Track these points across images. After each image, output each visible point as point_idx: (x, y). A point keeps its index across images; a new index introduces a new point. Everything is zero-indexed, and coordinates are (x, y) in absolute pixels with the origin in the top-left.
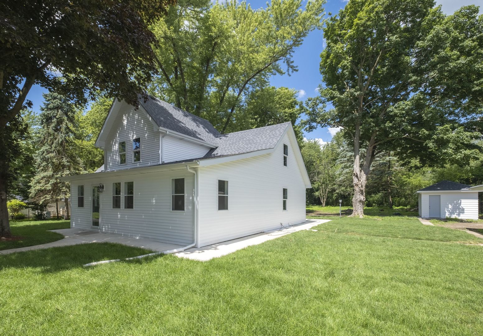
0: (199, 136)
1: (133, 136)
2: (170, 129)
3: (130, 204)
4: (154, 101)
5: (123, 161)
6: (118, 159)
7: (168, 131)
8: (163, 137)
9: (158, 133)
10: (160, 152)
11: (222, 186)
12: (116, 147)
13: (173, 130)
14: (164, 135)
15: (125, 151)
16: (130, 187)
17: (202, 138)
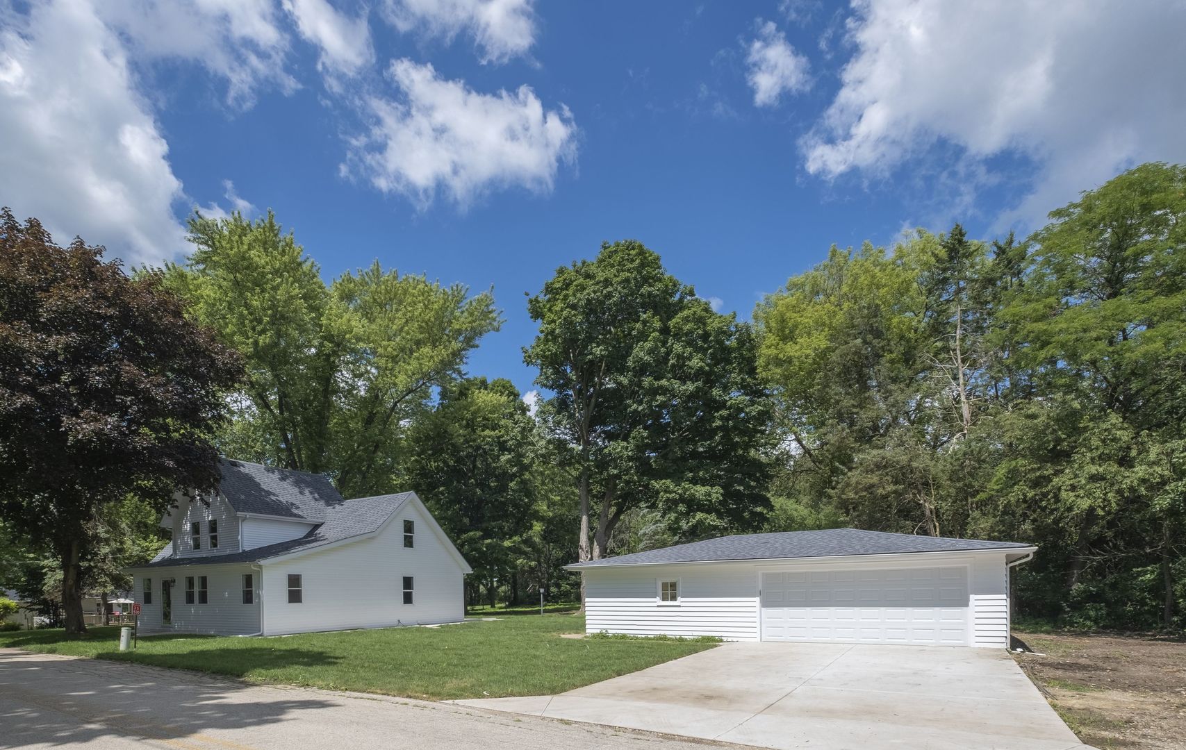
0: (295, 511)
1: (208, 516)
2: (252, 512)
3: (203, 599)
4: (235, 469)
5: (197, 546)
6: (191, 542)
7: (248, 515)
8: (243, 521)
9: (236, 519)
10: (239, 537)
11: (294, 581)
12: (188, 527)
13: (256, 512)
14: (244, 519)
15: (199, 534)
16: (204, 581)
17: (301, 513)
